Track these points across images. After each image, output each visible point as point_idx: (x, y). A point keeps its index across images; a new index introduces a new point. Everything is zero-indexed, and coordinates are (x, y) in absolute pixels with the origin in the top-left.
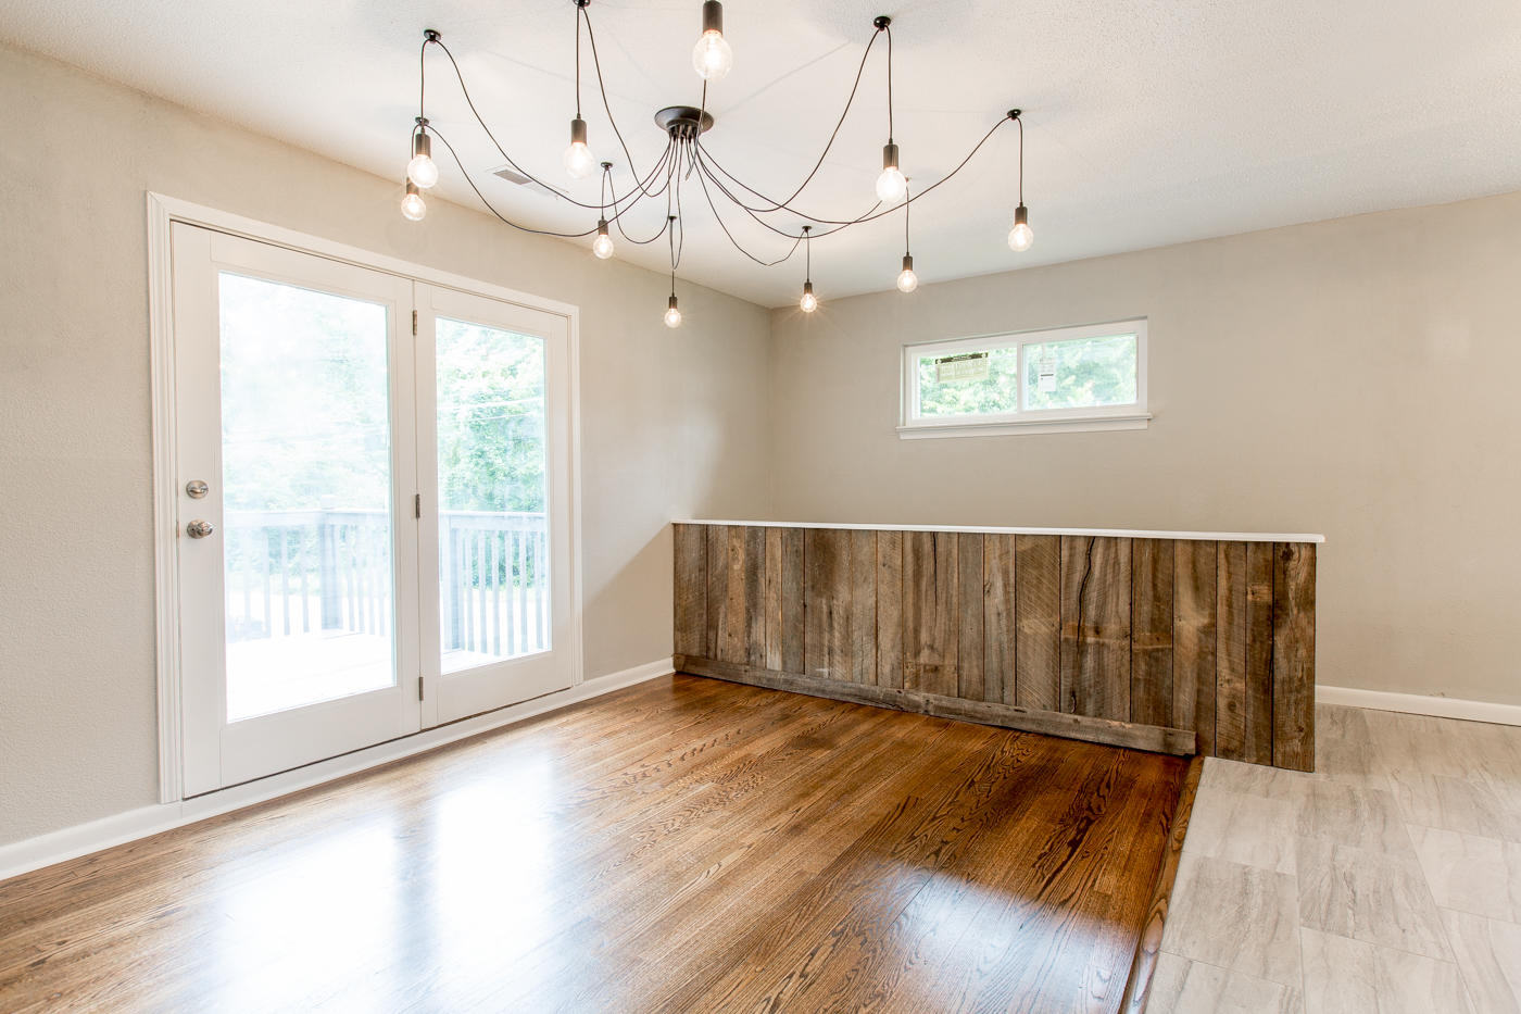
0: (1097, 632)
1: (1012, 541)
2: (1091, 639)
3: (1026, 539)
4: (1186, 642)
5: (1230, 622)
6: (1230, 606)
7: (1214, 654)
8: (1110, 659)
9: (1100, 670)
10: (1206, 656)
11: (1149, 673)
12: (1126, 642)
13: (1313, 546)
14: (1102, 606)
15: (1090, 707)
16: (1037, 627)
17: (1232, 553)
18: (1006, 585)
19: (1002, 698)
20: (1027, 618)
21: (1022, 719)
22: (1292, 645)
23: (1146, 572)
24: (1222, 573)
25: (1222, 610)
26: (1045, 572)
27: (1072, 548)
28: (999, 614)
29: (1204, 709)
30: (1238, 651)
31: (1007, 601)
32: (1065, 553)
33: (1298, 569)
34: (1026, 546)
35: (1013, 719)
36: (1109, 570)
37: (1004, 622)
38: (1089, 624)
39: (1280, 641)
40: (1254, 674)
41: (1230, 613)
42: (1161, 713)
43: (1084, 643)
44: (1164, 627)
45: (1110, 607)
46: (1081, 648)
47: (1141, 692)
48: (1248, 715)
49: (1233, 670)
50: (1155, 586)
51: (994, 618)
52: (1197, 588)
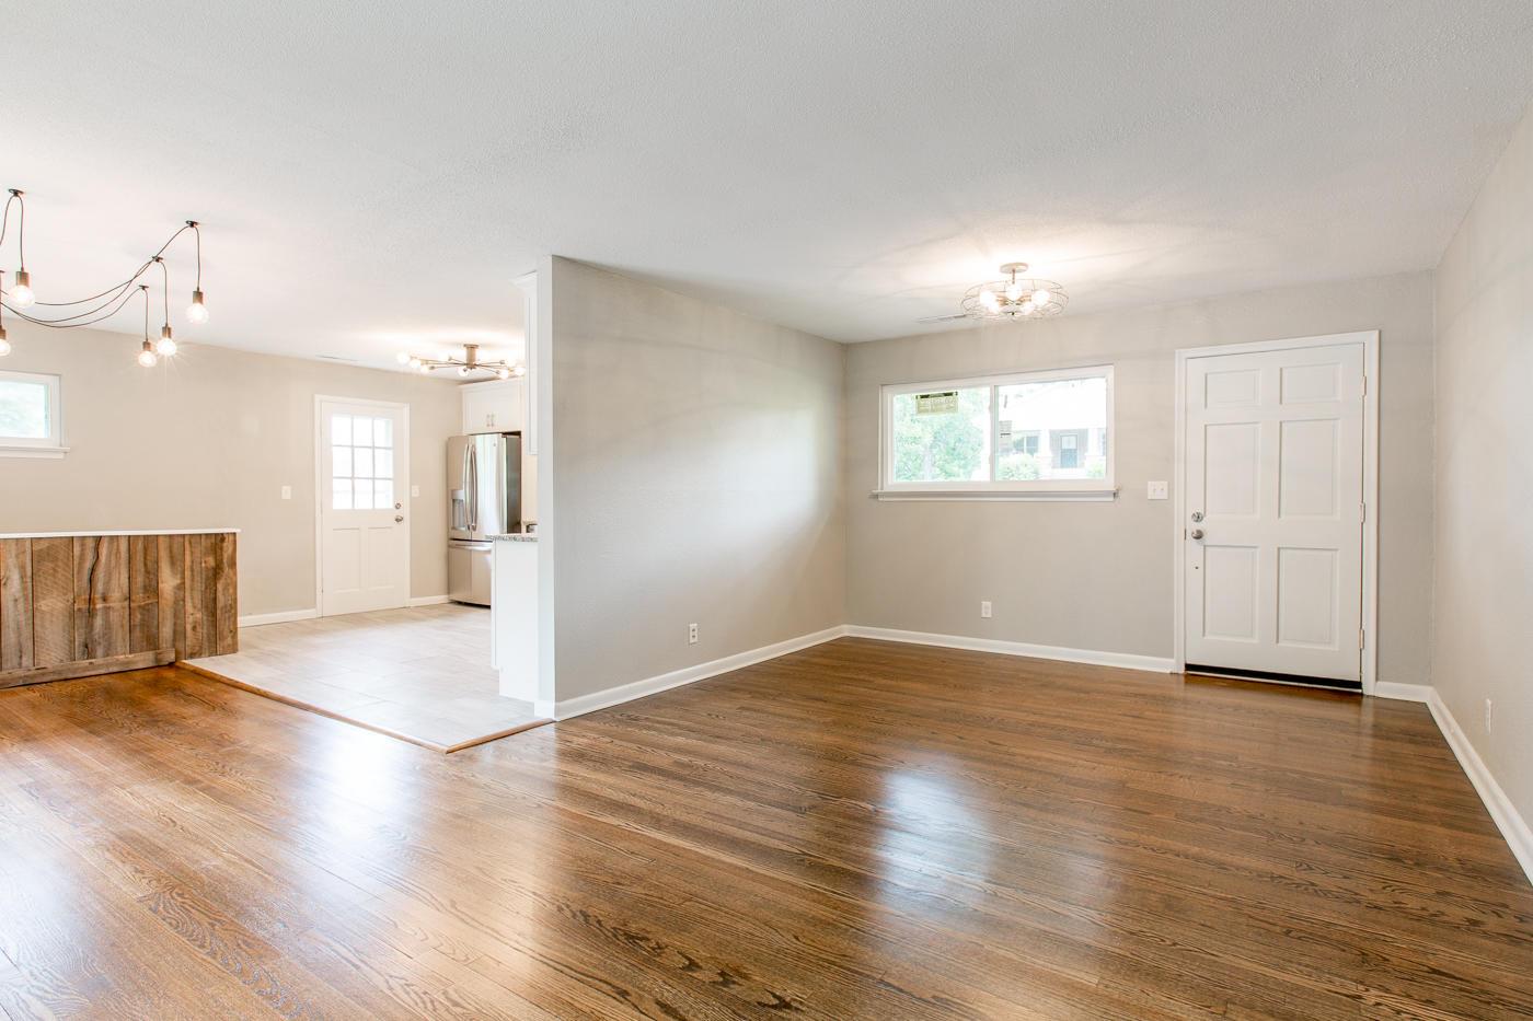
0: (105, 599)
1: (28, 544)
2: (99, 606)
3: (42, 542)
4: (165, 595)
5: (193, 580)
6: (192, 570)
7: (184, 601)
8: (114, 617)
9: (107, 625)
10: (179, 603)
11: (143, 620)
12: (127, 603)
13: (235, 534)
14: (108, 582)
15: (100, 651)
16: (53, 605)
17: (193, 541)
18: (22, 577)
19: (20, 664)
20: (44, 599)
21: (43, 674)
22: (226, 588)
23: (139, 557)
24: (188, 552)
25: (188, 573)
26: (60, 564)
27: (83, 545)
28: (16, 600)
29: (179, 634)
30: (198, 596)
31: (25, 589)
32: (77, 549)
33: (227, 545)
34: (44, 545)
35: (34, 676)
36: (113, 557)
37: (21, 606)
38: (98, 596)
39: (220, 587)
40: (207, 607)
41: (193, 575)
42: (152, 642)
43: (95, 609)
44: (152, 589)
45: (114, 582)
46: (91, 613)
47: (137, 633)
48: (203, 631)
49: (194, 607)
50: (145, 565)
51: (11, 604)
52: (173, 563)
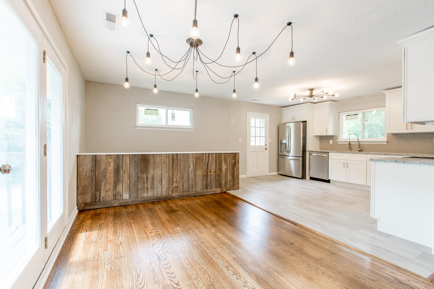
0: (210, 172)
1: (194, 155)
2: (209, 174)
3: (197, 154)
4: (223, 171)
5: (229, 167)
6: (229, 164)
7: (227, 173)
8: (212, 177)
9: (211, 180)
10: (226, 173)
11: (218, 178)
12: (215, 173)
13: (239, 153)
14: (211, 167)
15: (209, 187)
16: (199, 173)
17: (230, 155)
18: (193, 165)
19: (192, 190)
20: (197, 171)
21: (197, 193)
22: (237, 170)
23: (218, 159)
24: (228, 158)
25: (228, 165)
26: (201, 161)
27: (206, 156)
28: (192, 171)
29: (226, 183)
30: (230, 171)
31: (193, 168)
32: (205, 157)
33: (237, 156)
34: (198, 155)
35: (195, 194)
36: (212, 159)
37: (193, 173)
38: (209, 171)
39: (235, 169)
40: (232, 175)
41: (229, 165)
42: (220, 185)
43: (208, 175)
44: (220, 169)
45: (212, 167)
46: (207, 176)
47: (217, 182)
48: (231, 182)
49: (230, 175)
50: (219, 162)
51: (191, 172)
52: (225, 162)
